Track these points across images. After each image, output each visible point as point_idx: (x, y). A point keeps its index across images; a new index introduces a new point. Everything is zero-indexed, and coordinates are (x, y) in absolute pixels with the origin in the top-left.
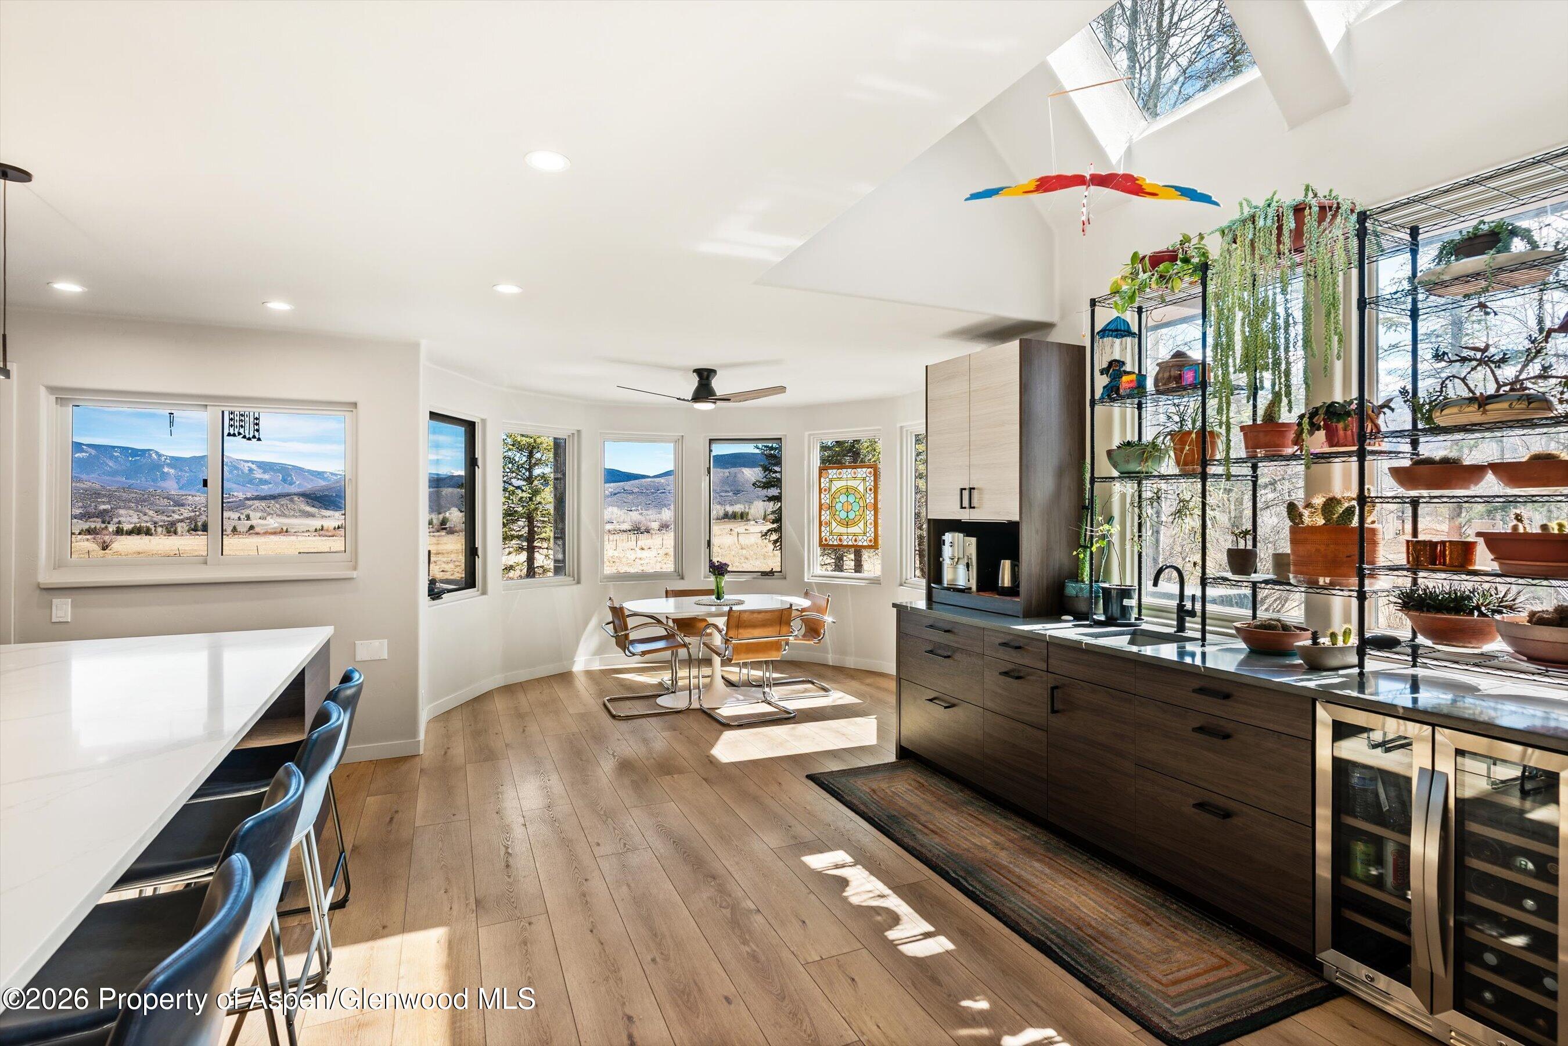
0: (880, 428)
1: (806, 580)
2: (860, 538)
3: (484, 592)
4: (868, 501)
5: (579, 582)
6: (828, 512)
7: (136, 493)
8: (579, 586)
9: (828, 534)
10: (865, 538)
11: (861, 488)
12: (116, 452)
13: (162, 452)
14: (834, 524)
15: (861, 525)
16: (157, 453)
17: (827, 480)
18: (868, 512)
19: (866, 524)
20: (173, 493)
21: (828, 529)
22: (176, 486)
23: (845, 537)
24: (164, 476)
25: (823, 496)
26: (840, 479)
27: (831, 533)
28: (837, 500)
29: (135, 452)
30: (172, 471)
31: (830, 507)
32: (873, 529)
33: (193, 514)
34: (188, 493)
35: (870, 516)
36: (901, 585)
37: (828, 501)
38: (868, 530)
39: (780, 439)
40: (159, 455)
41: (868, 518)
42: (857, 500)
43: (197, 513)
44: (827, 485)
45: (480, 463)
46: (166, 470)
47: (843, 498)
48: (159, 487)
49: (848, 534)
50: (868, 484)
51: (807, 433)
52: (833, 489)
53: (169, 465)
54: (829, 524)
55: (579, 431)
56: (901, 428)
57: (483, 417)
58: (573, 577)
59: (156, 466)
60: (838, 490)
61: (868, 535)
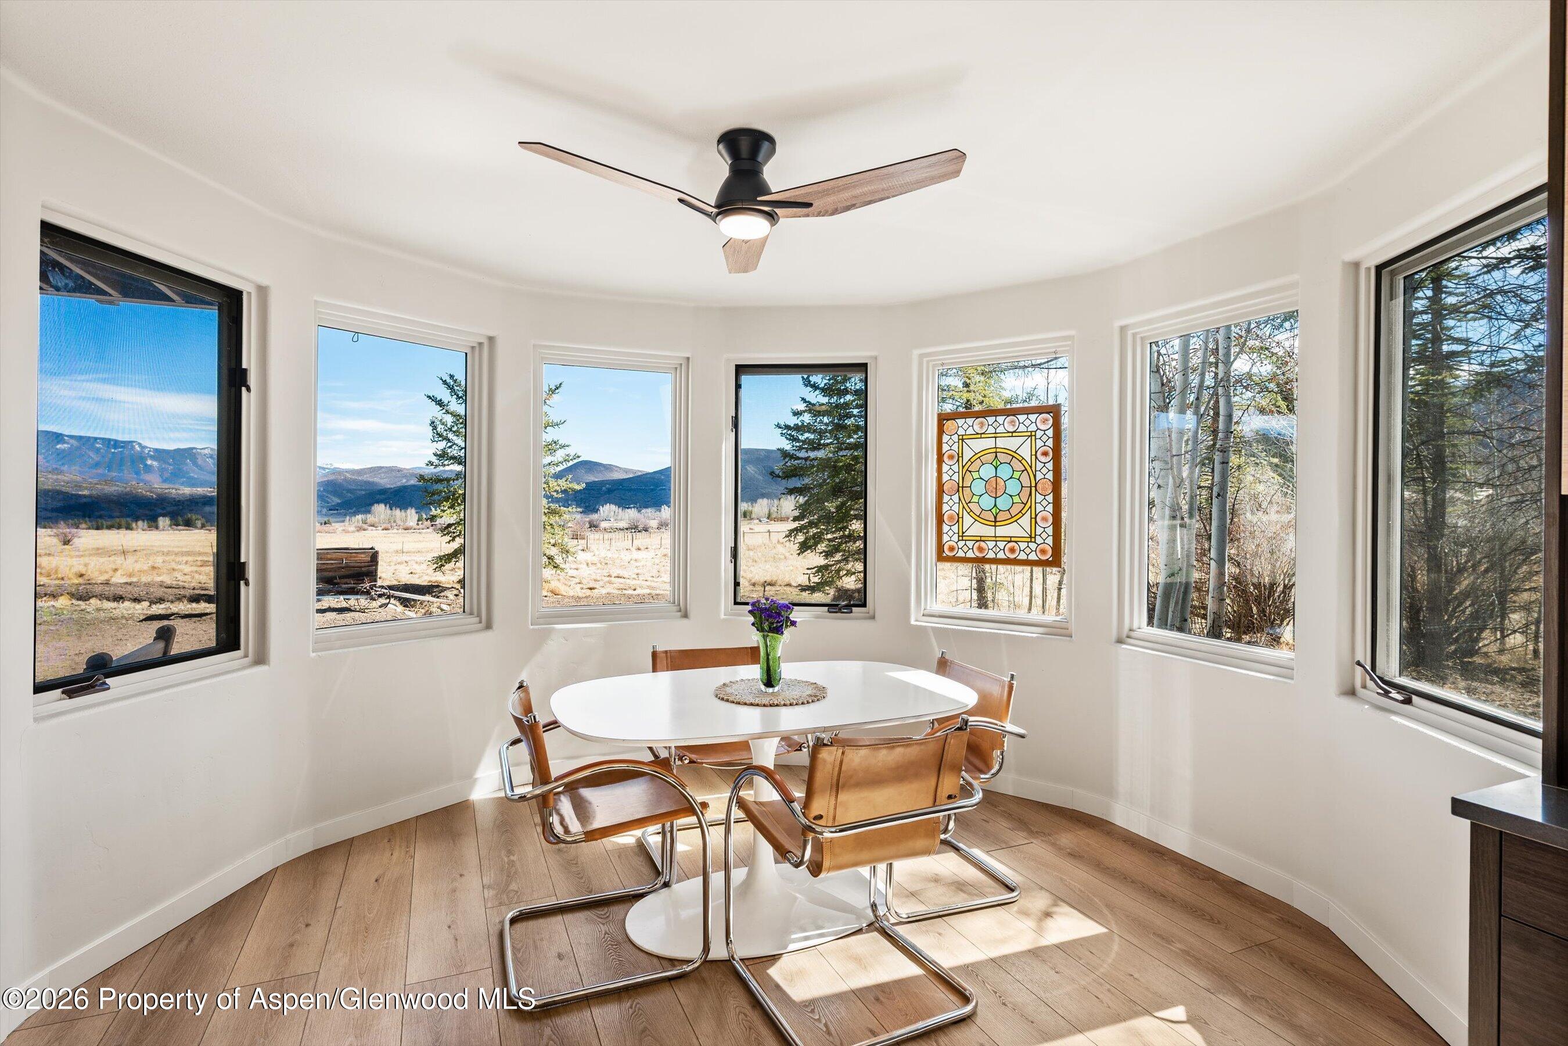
0: (1072, 333)
1: (913, 622)
2: (1023, 545)
3: (261, 659)
4: (1039, 476)
5: (489, 626)
6: (956, 498)
7: (118, 486)
8: (489, 634)
9: (955, 538)
10: (1033, 546)
11: (1025, 452)
12: (98, 443)
13: (144, 443)
14: (968, 520)
15: (1025, 521)
16: (140, 444)
17: (955, 438)
18: (1039, 498)
19: (1034, 519)
20: (156, 486)
21: (955, 528)
22: (159, 480)
23: (991, 544)
24: (148, 469)
25: (945, 468)
26: (980, 435)
27: (962, 536)
28: (976, 475)
29: (116, 444)
30: (155, 464)
31: (959, 488)
32: (1050, 531)
33: (175, 508)
34: (172, 486)
35: (1044, 505)
36: (1120, 641)
37: (955, 477)
38: (1039, 530)
39: (866, 364)
40: (143, 447)
41: (1039, 508)
42: (1017, 475)
43: (181, 507)
44: (955, 447)
45: (253, 380)
46: (149, 462)
47: (987, 471)
48: (142, 480)
49: (996, 538)
50: (1039, 443)
51: (916, 353)
52: (968, 454)
53: (152, 458)
54: (958, 519)
55: (491, 339)
56: (1123, 329)
57: (264, 281)
58: (479, 615)
59: (141, 458)
60: (978, 456)
61: (1039, 540)
